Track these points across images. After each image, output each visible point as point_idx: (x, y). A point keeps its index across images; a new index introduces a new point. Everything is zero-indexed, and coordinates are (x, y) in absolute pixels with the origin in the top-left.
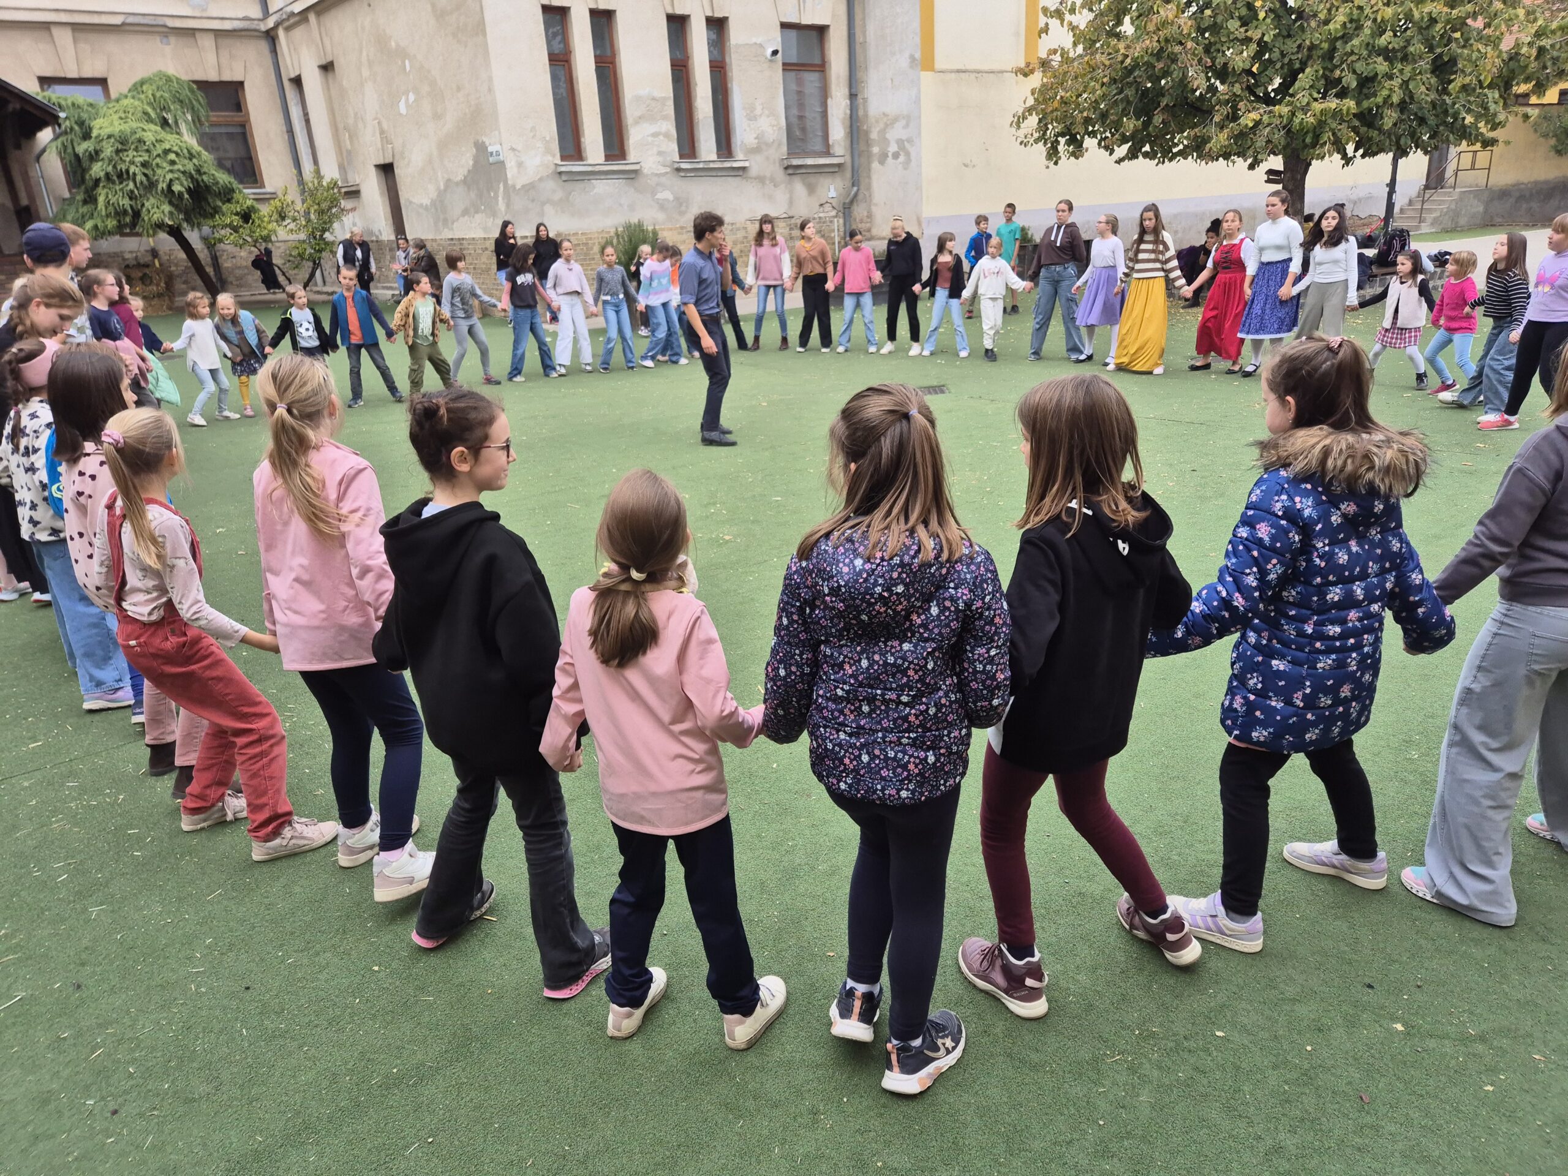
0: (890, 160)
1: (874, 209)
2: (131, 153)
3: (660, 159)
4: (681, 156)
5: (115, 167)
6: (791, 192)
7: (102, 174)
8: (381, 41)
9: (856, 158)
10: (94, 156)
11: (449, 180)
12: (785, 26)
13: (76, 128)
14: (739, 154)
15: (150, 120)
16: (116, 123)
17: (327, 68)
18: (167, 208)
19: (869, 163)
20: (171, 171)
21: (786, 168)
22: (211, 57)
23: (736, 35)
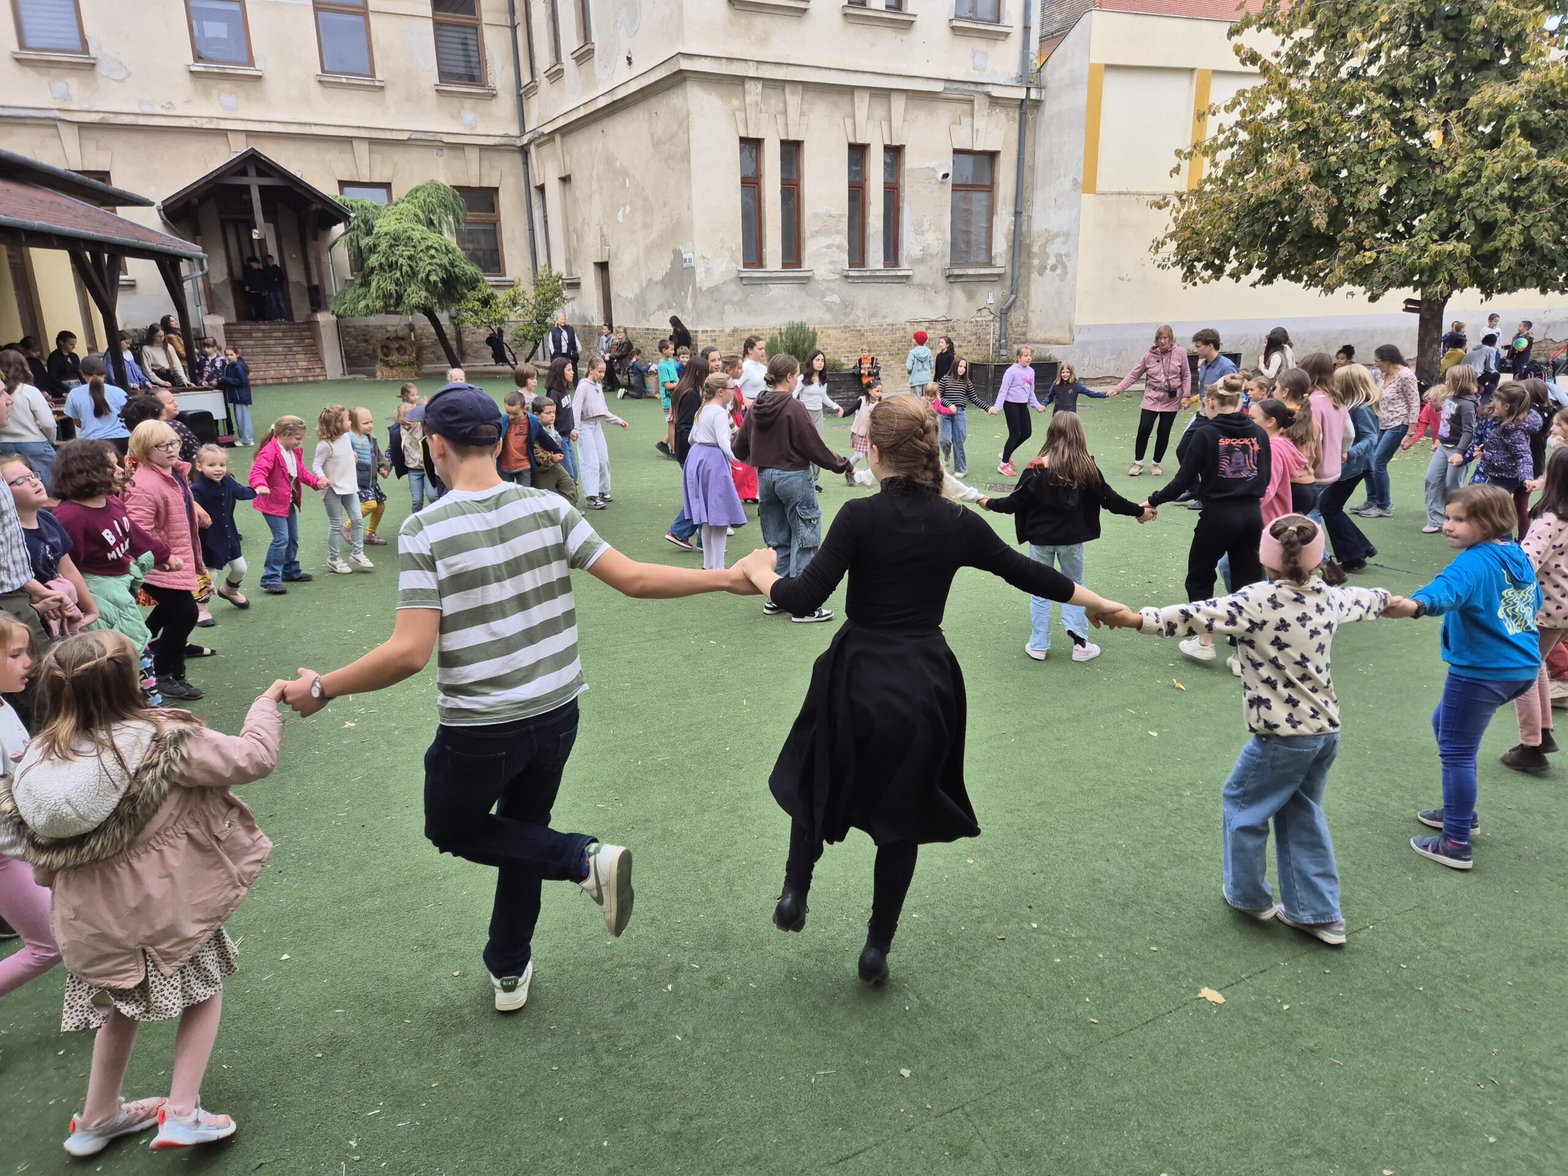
0: (1048, 272)
1: (1030, 315)
2: (401, 248)
3: (832, 267)
4: (851, 265)
5: (387, 258)
6: (951, 298)
7: (377, 264)
8: (609, 161)
9: (1017, 269)
10: (373, 249)
11: (650, 279)
12: (956, 152)
13: (362, 225)
14: (905, 264)
15: (419, 221)
16: (392, 223)
17: (565, 180)
18: (423, 294)
19: (1029, 273)
20: (430, 264)
21: (948, 277)
22: (474, 168)
23: (910, 161)
